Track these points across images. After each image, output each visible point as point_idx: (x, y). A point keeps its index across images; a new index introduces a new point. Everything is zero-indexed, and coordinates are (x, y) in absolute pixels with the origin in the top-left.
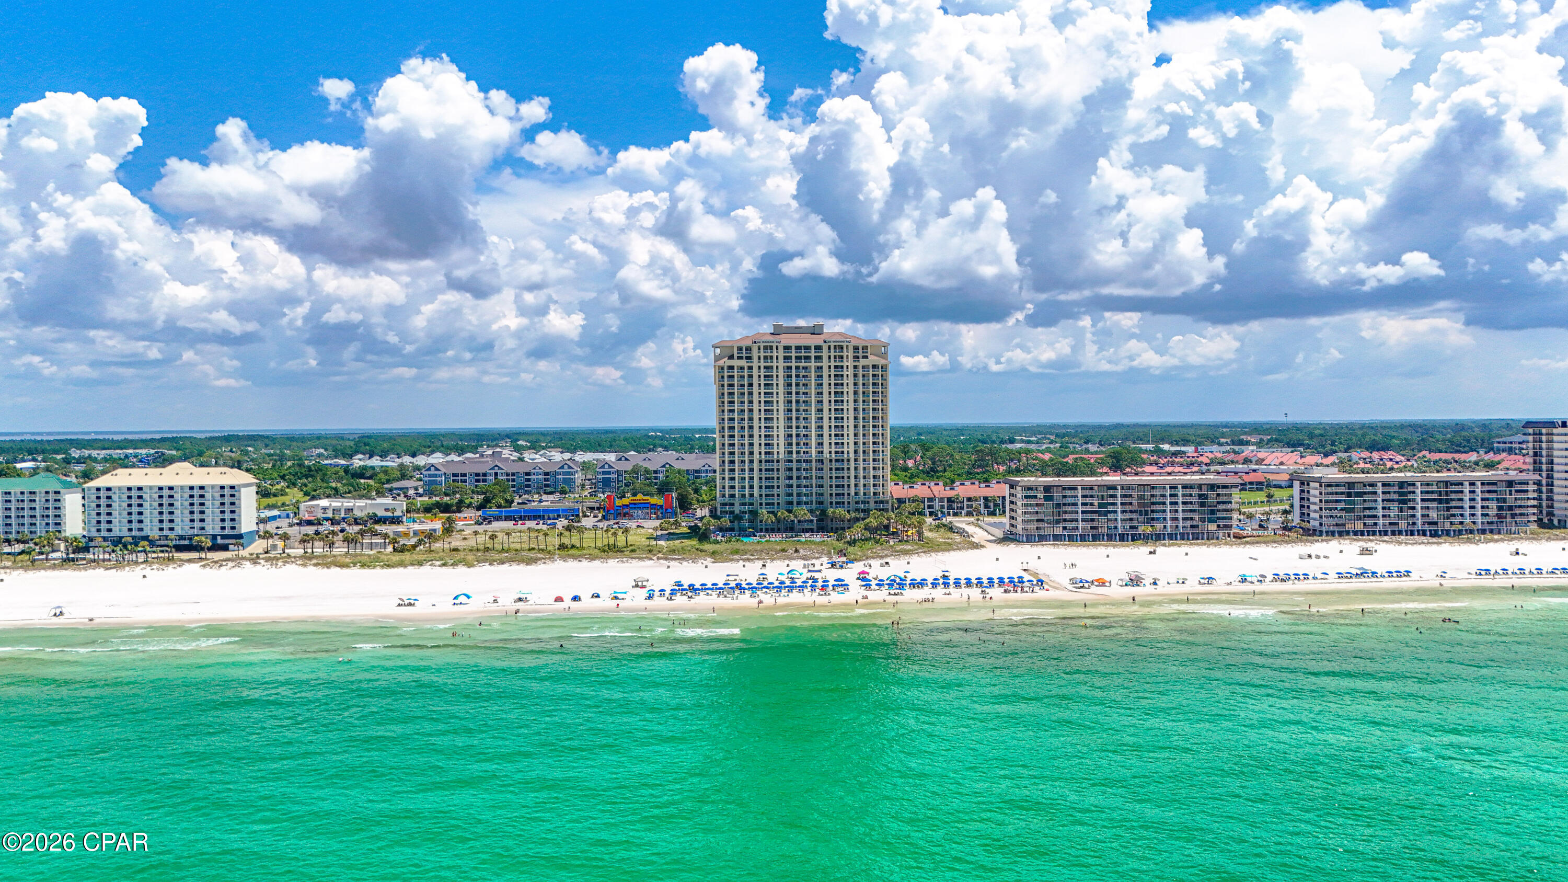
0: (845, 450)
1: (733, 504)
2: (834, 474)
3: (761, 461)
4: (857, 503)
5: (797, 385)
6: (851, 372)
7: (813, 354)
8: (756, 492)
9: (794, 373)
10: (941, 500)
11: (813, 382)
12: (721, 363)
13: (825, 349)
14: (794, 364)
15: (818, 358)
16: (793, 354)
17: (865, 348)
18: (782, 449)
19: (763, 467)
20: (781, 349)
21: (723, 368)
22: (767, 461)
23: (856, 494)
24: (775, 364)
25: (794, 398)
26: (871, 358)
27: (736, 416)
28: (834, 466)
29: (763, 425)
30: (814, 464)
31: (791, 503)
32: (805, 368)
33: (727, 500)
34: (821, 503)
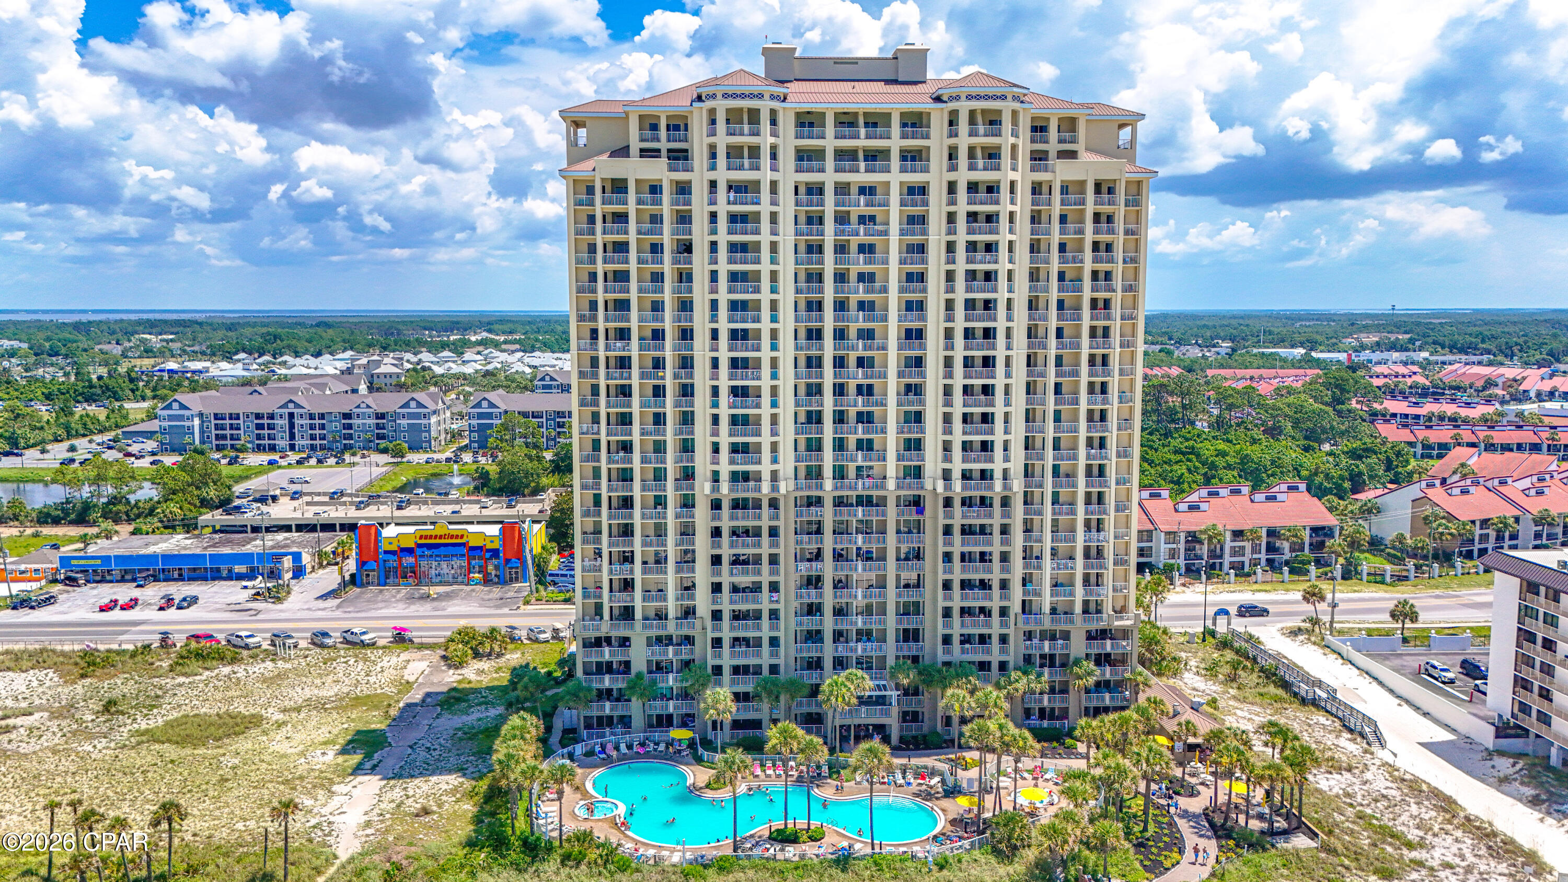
0: (997, 466)
1: (625, 642)
2: (958, 546)
3: (716, 505)
4: (1029, 636)
5: (841, 249)
6: (1022, 206)
7: (895, 142)
8: (702, 602)
9: (829, 207)
10: (1171, 536)
11: (894, 238)
12: (584, 169)
13: (938, 124)
14: (829, 177)
15: (913, 158)
16: (830, 142)
17: (1069, 125)
18: (787, 464)
19: (726, 524)
20: (787, 124)
21: (590, 190)
22: (737, 505)
23: (1028, 608)
24: (765, 175)
25: (829, 294)
26: (1086, 157)
27: (634, 350)
28: (958, 517)
29: (724, 383)
30: (891, 512)
31: (814, 636)
32: (867, 191)
33: (605, 628)
34: (910, 636)
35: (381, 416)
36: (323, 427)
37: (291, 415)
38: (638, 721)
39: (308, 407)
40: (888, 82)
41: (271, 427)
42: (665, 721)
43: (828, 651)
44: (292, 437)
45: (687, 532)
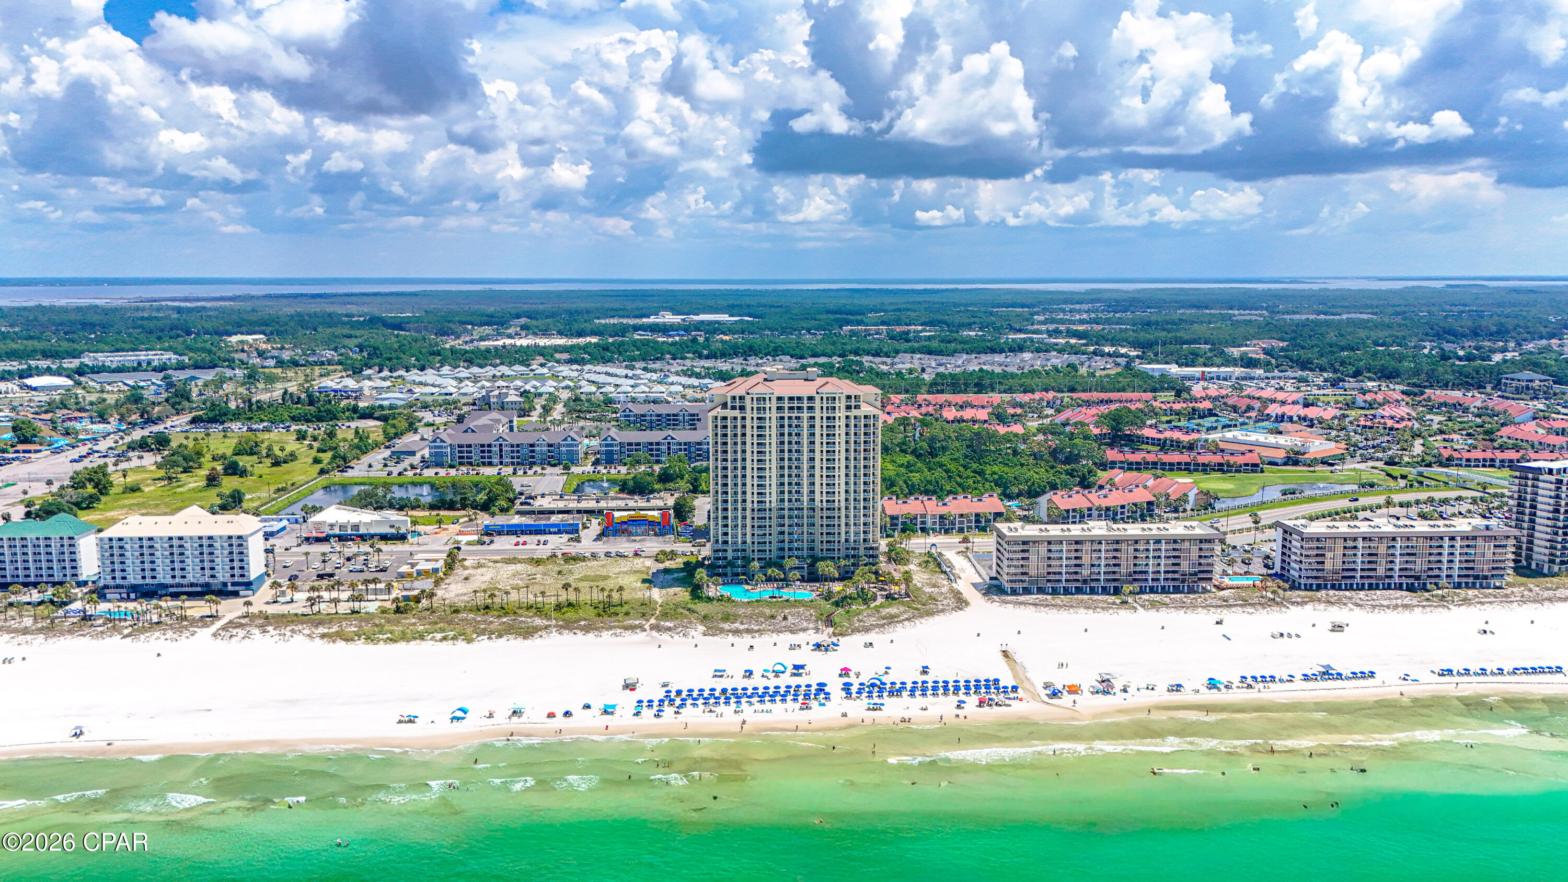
0: (836, 499)
1: (725, 551)
2: (825, 522)
3: (753, 510)
4: (847, 549)
5: (790, 435)
6: (843, 422)
7: (805, 405)
8: (749, 539)
9: (786, 422)
10: (934, 516)
11: (805, 432)
13: (818, 400)
14: (786, 415)
15: (811, 408)
16: (786, 405)
17: (858, 397)
18: (774, 498)
19: (756, 516)
20: (774, 401)
21: (716, 418)
22: (759, 510)
23: (847, 541)
24: (767, 415)
25: (786, 447)
26: (864, 407)
27: (729, 465)
28: (825, 514)
29: (755, 475)
30: (805, 512)
31: (782, 549)
32: (798, 418)
33: (720, 546)
34: (812, 549)
35: (550, 445)
36: (518, 452)
37: (501, 445)
38: (729, 574)
39: (510, 441)
40: (806, 380)
41: (489, 452)
42: (737, 574)
43: (786, 553)
44: (501, 457)
45: (744, 518)
